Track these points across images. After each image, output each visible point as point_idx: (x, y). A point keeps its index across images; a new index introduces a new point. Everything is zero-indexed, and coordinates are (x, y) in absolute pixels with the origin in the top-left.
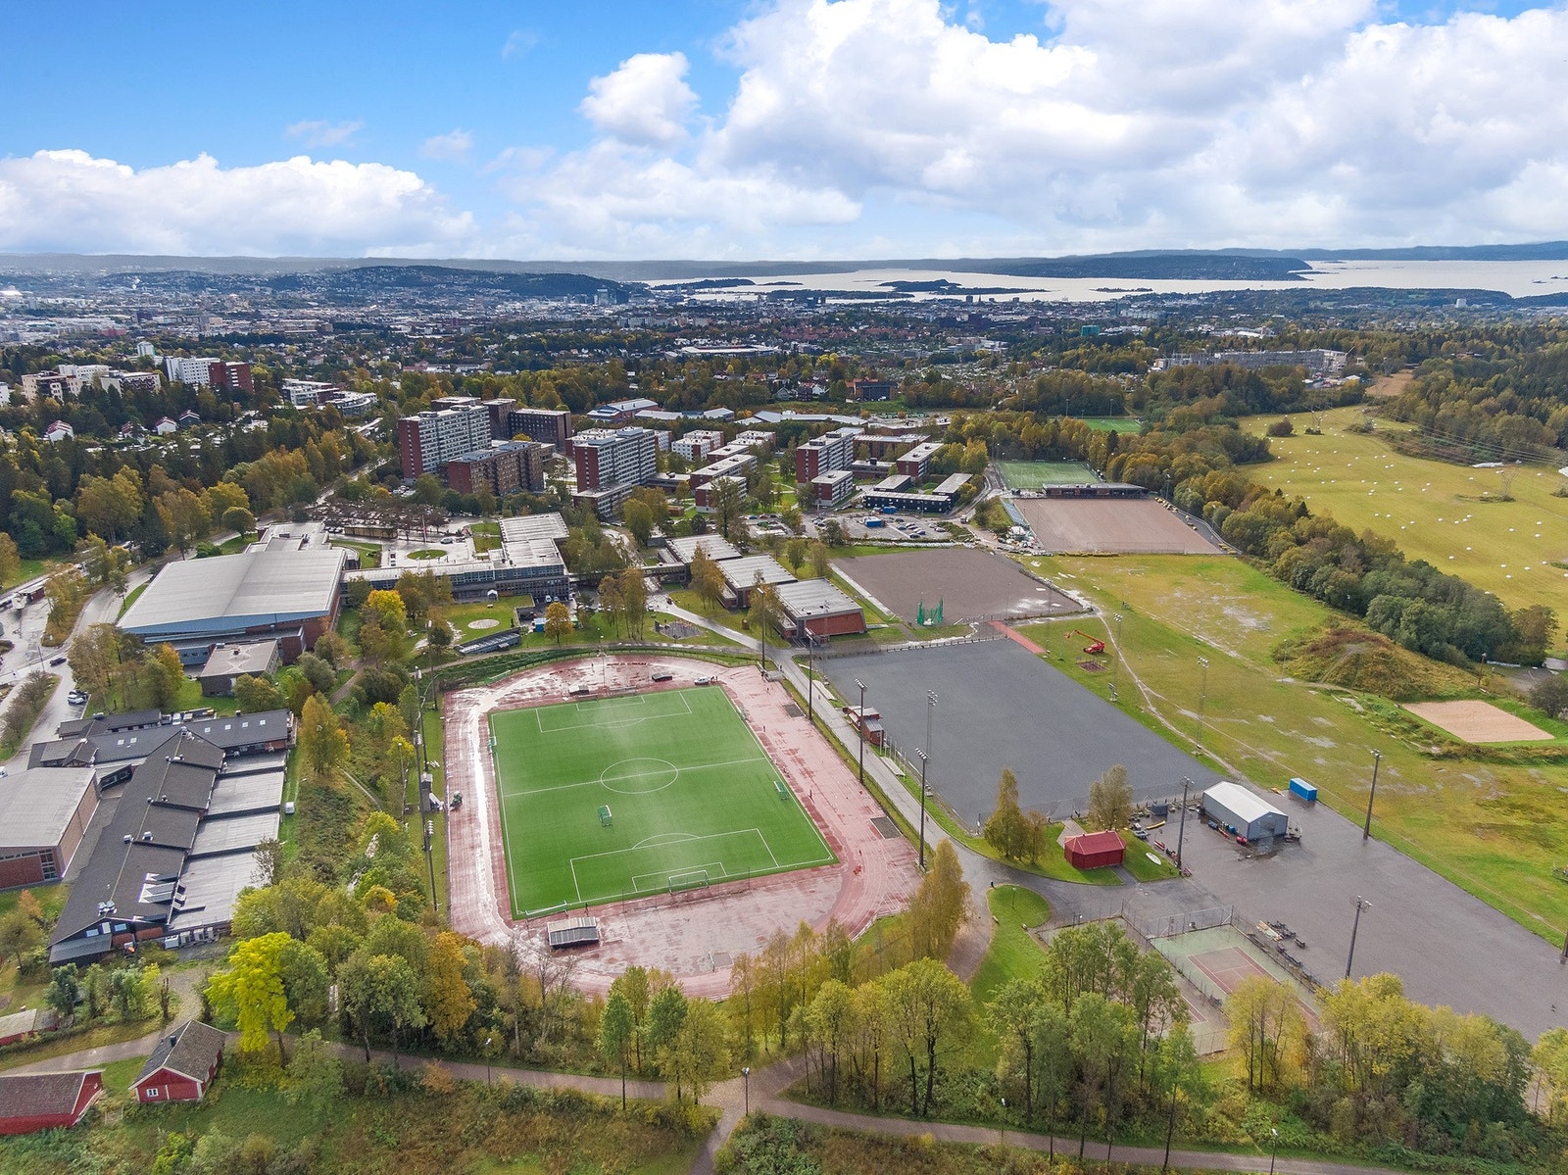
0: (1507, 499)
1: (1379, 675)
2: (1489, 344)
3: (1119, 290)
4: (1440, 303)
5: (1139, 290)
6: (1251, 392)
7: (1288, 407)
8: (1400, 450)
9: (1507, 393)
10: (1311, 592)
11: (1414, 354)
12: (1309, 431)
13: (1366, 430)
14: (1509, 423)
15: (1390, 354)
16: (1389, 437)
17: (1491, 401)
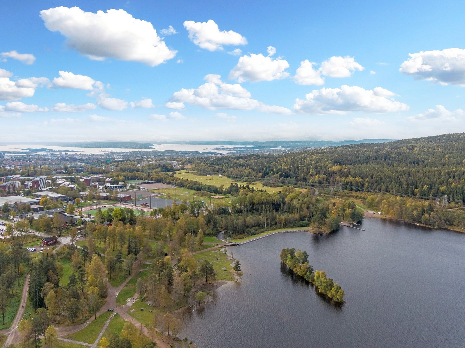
0: (213, 179)
1: (206, 194)
2: (202, 159)
3: (105, 151)
4: (186, 154)
5: (111, 151)
6: (165, 168)
7: (172, 170)
8: (195, 175)
9: (209, 164)
10: (193, 189)
11: (190, 162)
12: (179, 173)
13: (188, 172)
14: (211, 168)
15: (185, 161)
16: (192, 173)
17: (207, 166)
